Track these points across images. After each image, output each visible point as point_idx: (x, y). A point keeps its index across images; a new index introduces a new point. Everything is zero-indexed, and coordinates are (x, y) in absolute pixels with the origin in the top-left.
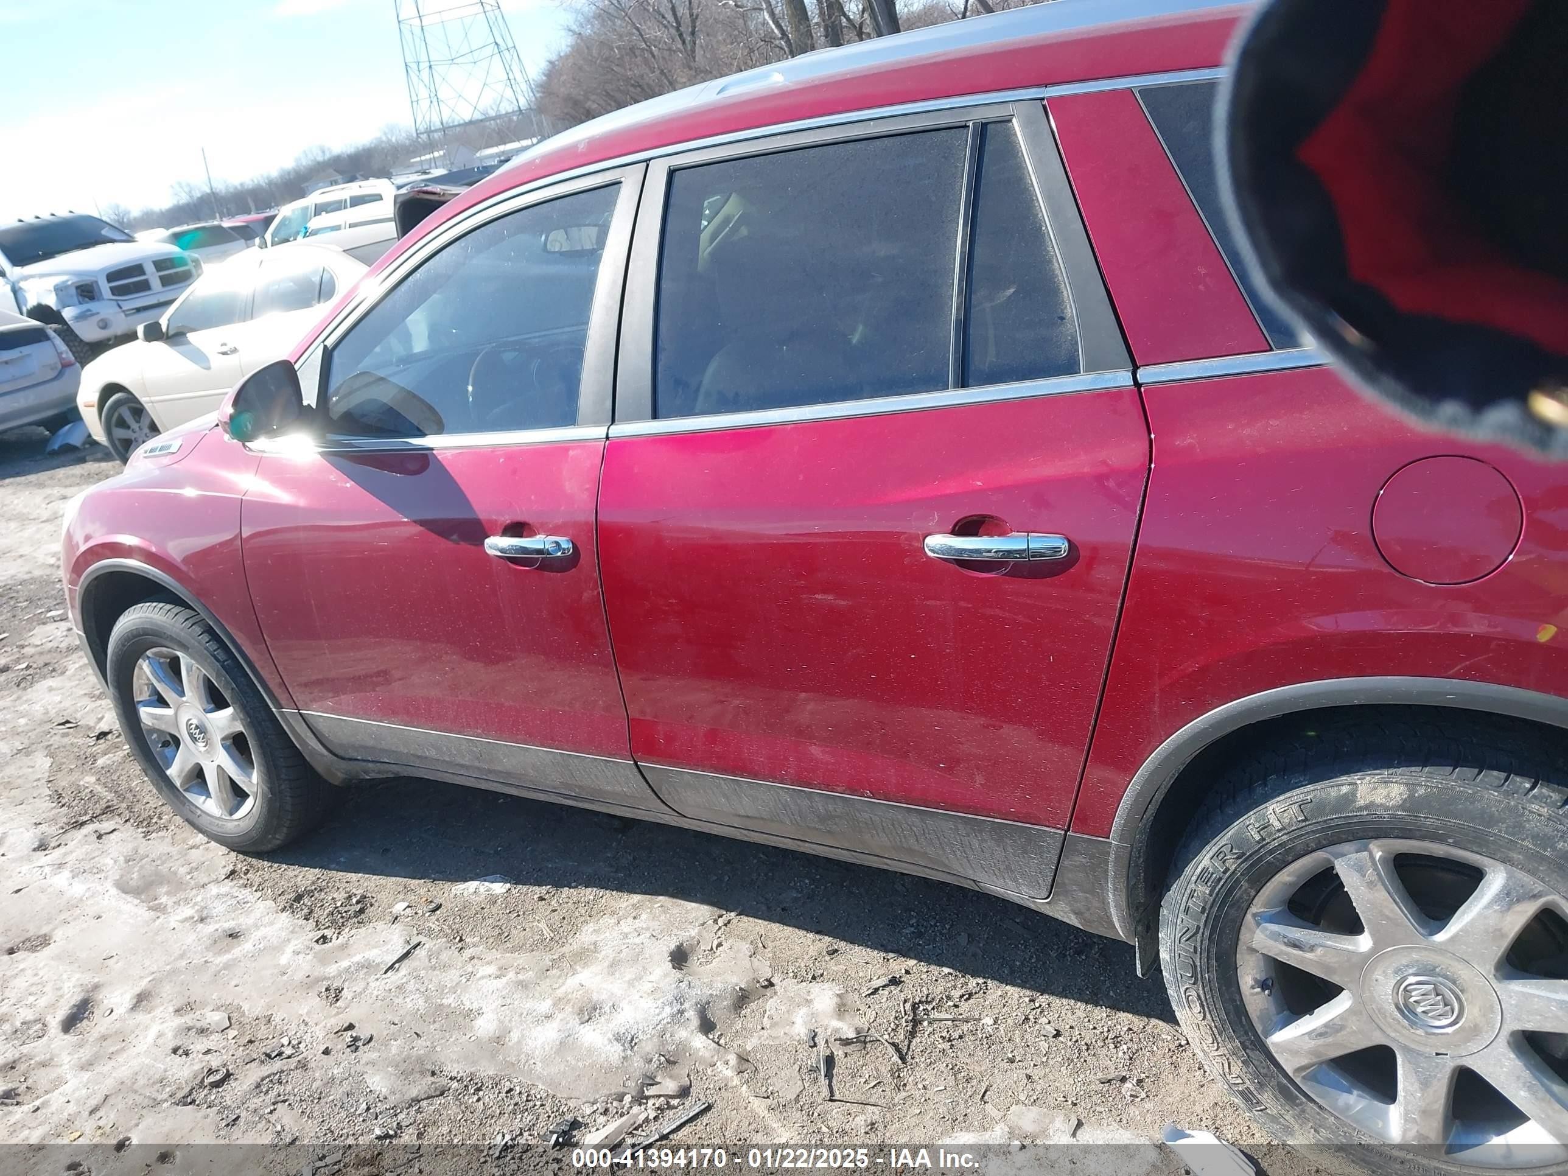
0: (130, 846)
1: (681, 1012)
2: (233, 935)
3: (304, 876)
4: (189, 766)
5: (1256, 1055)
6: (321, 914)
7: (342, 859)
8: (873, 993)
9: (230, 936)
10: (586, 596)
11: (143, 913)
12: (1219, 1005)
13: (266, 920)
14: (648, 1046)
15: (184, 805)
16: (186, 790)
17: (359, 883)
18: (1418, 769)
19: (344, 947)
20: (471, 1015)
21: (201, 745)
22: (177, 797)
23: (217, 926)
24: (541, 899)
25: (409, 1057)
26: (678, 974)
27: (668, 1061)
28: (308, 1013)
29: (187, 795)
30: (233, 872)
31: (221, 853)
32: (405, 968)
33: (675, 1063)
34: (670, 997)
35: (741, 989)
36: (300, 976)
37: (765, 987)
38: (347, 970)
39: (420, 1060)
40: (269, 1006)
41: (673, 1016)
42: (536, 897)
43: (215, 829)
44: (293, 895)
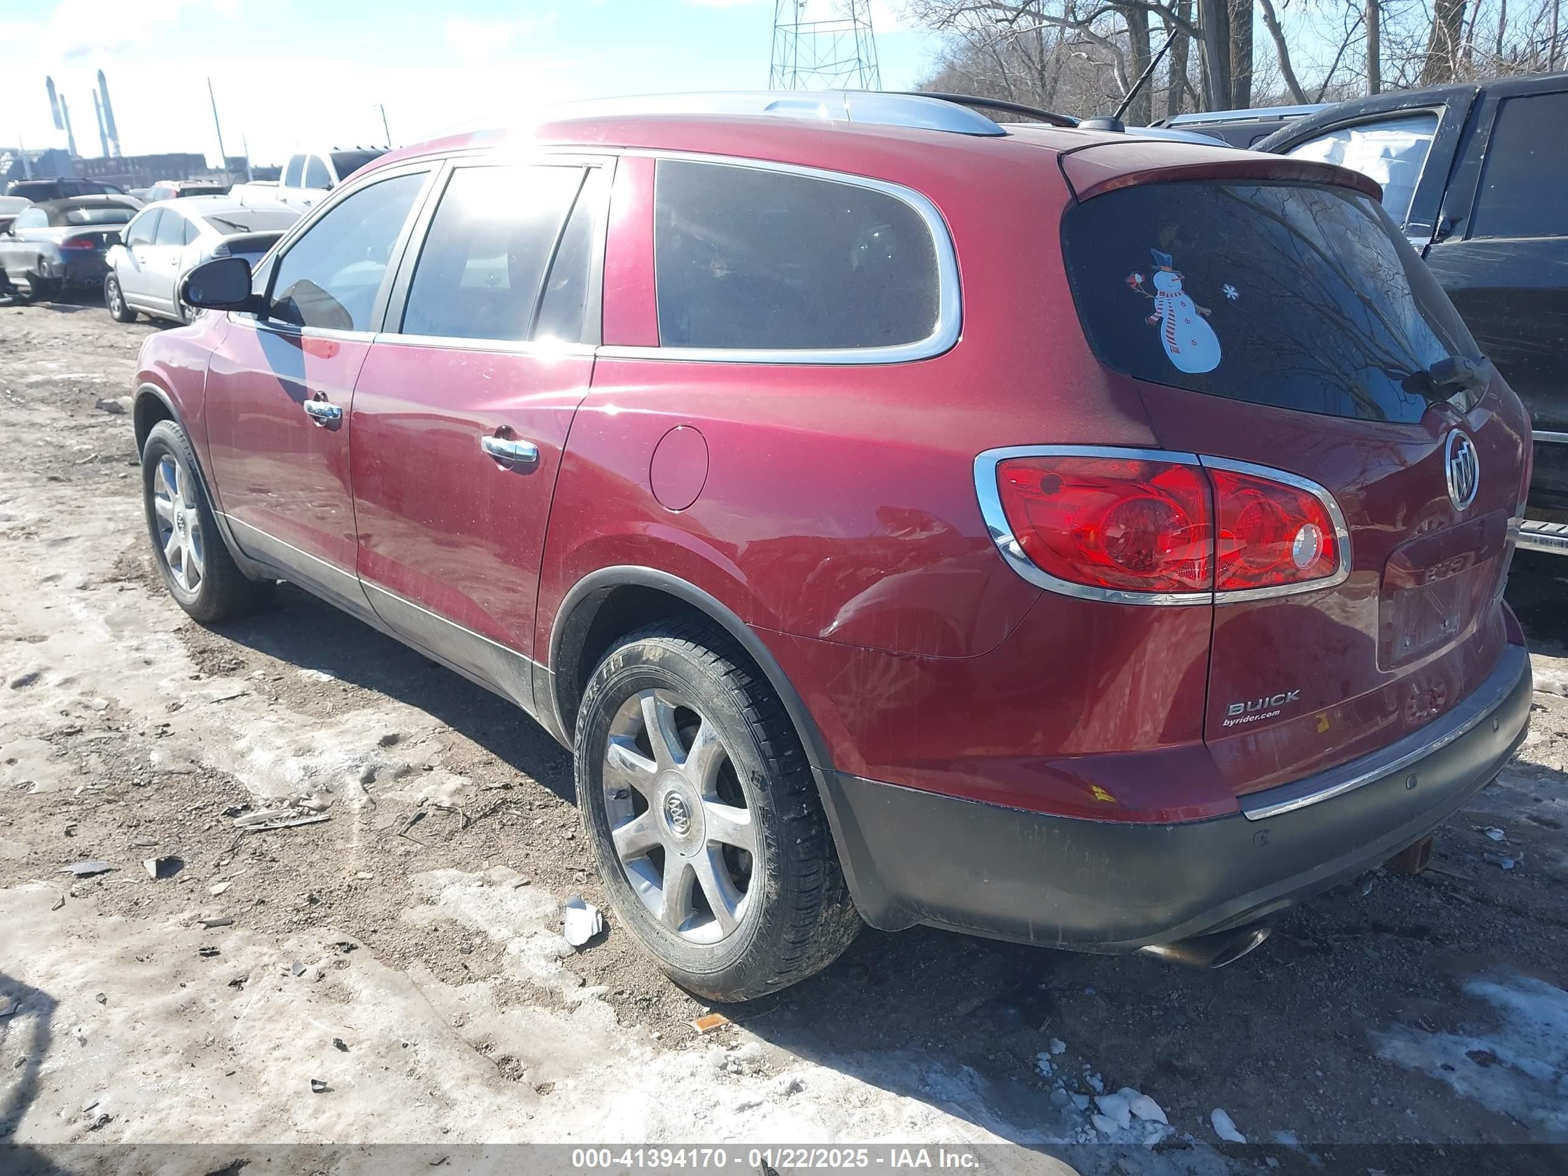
0: (135, 600)
1: (357, 767)
2: (148, 663)
3: (217, 641)
4: (175, 548)
5: (604, 841)
6: (208, 664)
7: (250, 639)
8: (487, 790)
9: (146, 662)
10: (343, 450)
11: (107, 637)
12: (589, 799)
13: (174, 659)
14: (321, 779)
15: (169, 576)
16: (173, 566)
17: (246, 653)
18: (671, 639)
19: (204, 685)
20: (238, 737)
21: (182, 532)
22: (167, 571)
23: (142, 655)
24: (345, 690)
25: (185, 749)
26: (376, 747)
27: (327, 790)
28: (151, 714)
29: (173, 570)
30: (179, 629)
31: (182, 617)
32: (226, 704)
33: (330, 792)
34: (358, 756)
35: (408, 766)
36: (163, 693)
37: (425, 770)
38: (194, 696)
39: (190, 753)
40: (134, 705)
41: (350, 767)
42: (342, 688)
43: (181, 598)
44: (201, 649)
